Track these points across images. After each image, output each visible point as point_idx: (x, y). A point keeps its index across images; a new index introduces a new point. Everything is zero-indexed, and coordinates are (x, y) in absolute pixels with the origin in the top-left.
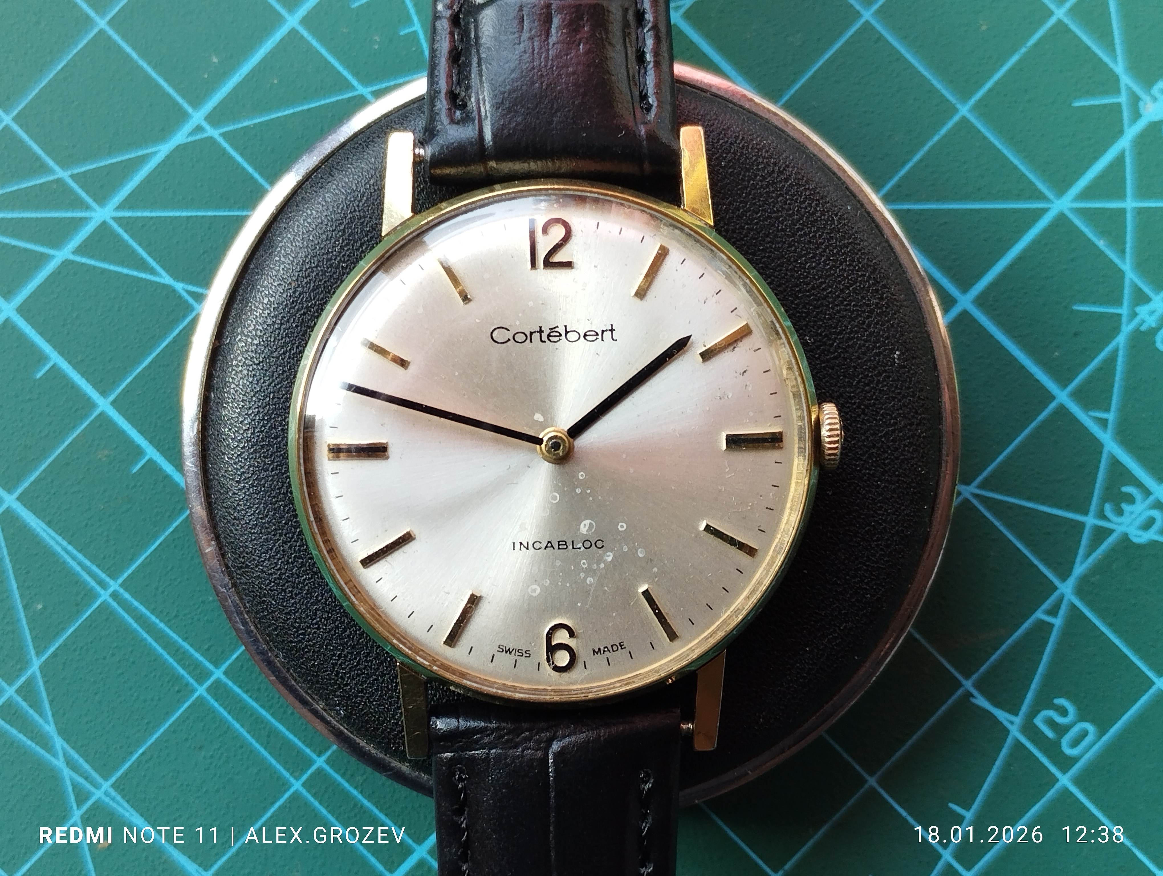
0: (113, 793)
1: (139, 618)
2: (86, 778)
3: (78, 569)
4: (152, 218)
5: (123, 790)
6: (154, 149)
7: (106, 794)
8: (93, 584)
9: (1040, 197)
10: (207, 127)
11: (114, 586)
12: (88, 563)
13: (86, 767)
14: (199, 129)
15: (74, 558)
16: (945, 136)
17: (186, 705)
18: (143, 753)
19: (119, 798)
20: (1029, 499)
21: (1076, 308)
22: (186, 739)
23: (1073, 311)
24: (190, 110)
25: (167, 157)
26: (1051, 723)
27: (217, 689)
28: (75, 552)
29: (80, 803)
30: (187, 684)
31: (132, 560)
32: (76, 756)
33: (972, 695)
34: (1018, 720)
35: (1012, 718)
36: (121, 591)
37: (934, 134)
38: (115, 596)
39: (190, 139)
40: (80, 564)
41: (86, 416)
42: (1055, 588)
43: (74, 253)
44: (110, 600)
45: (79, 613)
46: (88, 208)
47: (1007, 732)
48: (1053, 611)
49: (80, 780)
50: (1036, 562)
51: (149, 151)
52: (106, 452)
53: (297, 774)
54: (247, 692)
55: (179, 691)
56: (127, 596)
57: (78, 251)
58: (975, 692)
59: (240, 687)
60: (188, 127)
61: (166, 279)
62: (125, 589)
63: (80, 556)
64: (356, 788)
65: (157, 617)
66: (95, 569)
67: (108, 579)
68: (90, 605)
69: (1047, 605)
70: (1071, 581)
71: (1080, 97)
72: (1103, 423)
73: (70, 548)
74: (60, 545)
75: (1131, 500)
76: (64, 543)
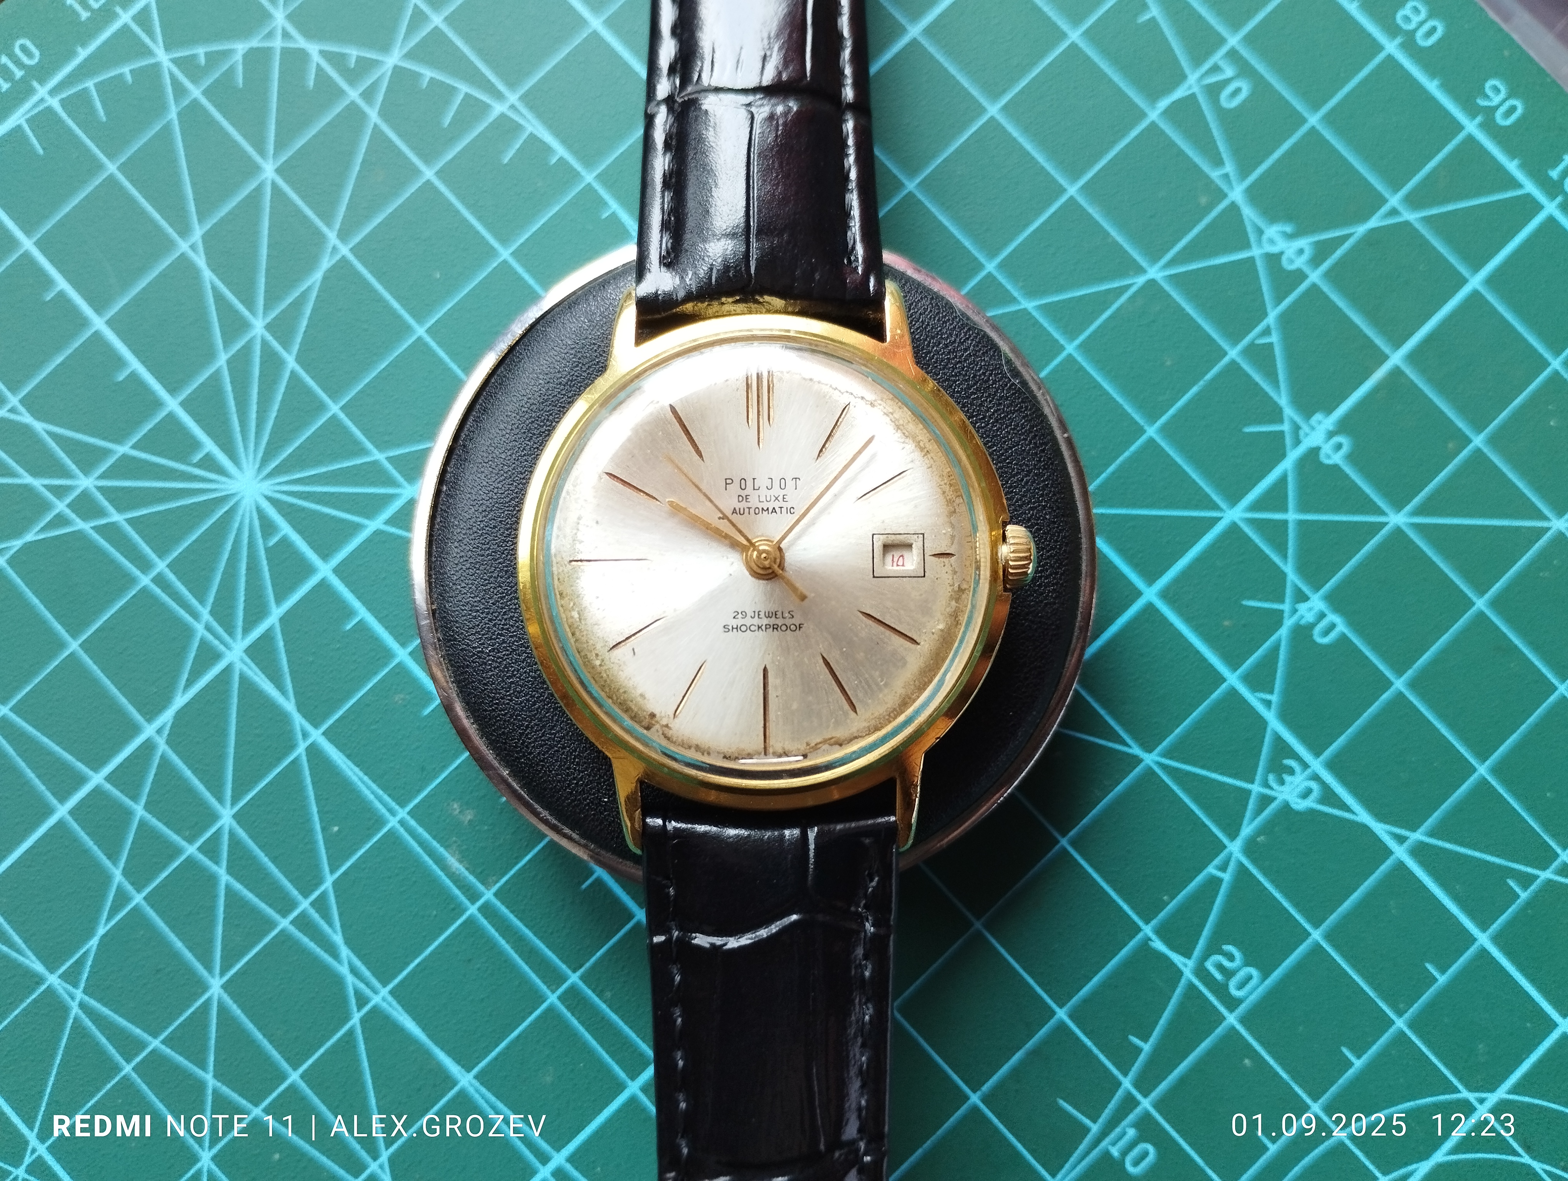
0: (390, 998)
1: (422, 843)
2: (367, 984)
3: (371, 797)
5: (399, 996)
7: (384, 999)
8: (383, 811)
9: (1215, 507)
11: (402, 813)
12: (381, 792)
13: (367, 973)
15: (368, 788)
16: (1135, 451)
17: (459, 922)
18: (419, 964)
19: (394, 1003)
20: (1202, 767)
21: (1245, 603)
22: (458, 953)
23: (1242, 606)
26: (1220, 967)
27: (486, 908)
28: (370, 782)
29: (360, 1007)
30: (461, 904)
31: (419, 791)
32: (359, 964)
33: (1150, 940)
34: (1190, 963)
35: (1186, 961)
36: (408, 818)
37: (1125, 451)
38: (402, 822)
40: (374, 793)
41: (387, 664)
42: (1225, 847)
43: (384, 523)
44: (398, 826)
45: (370, 836)
46: (398, 488)
47: (1180, 973)
48: (1223, 867)
49: (362, 986)
52: (402, 696)
53: (554, 987)
54: (512, 912)
55: (453, 910)
56: (413, 823)
57: (387, 523)
58: (1153, 937)
59: (507, 907)
62: (412, 817)
63: (374, 786)
64: (605, 1002)
65: (438, 842)
66: (386, 798)
67: (397, 807)
68: (379, 830)
69: (1217, 861)
70: (1239, 841)
71: (1249, 424)
72: (1268, 704)
73: (366, 778)
74: (357, 775)
75: (1291, 772)
76: (361, 774)
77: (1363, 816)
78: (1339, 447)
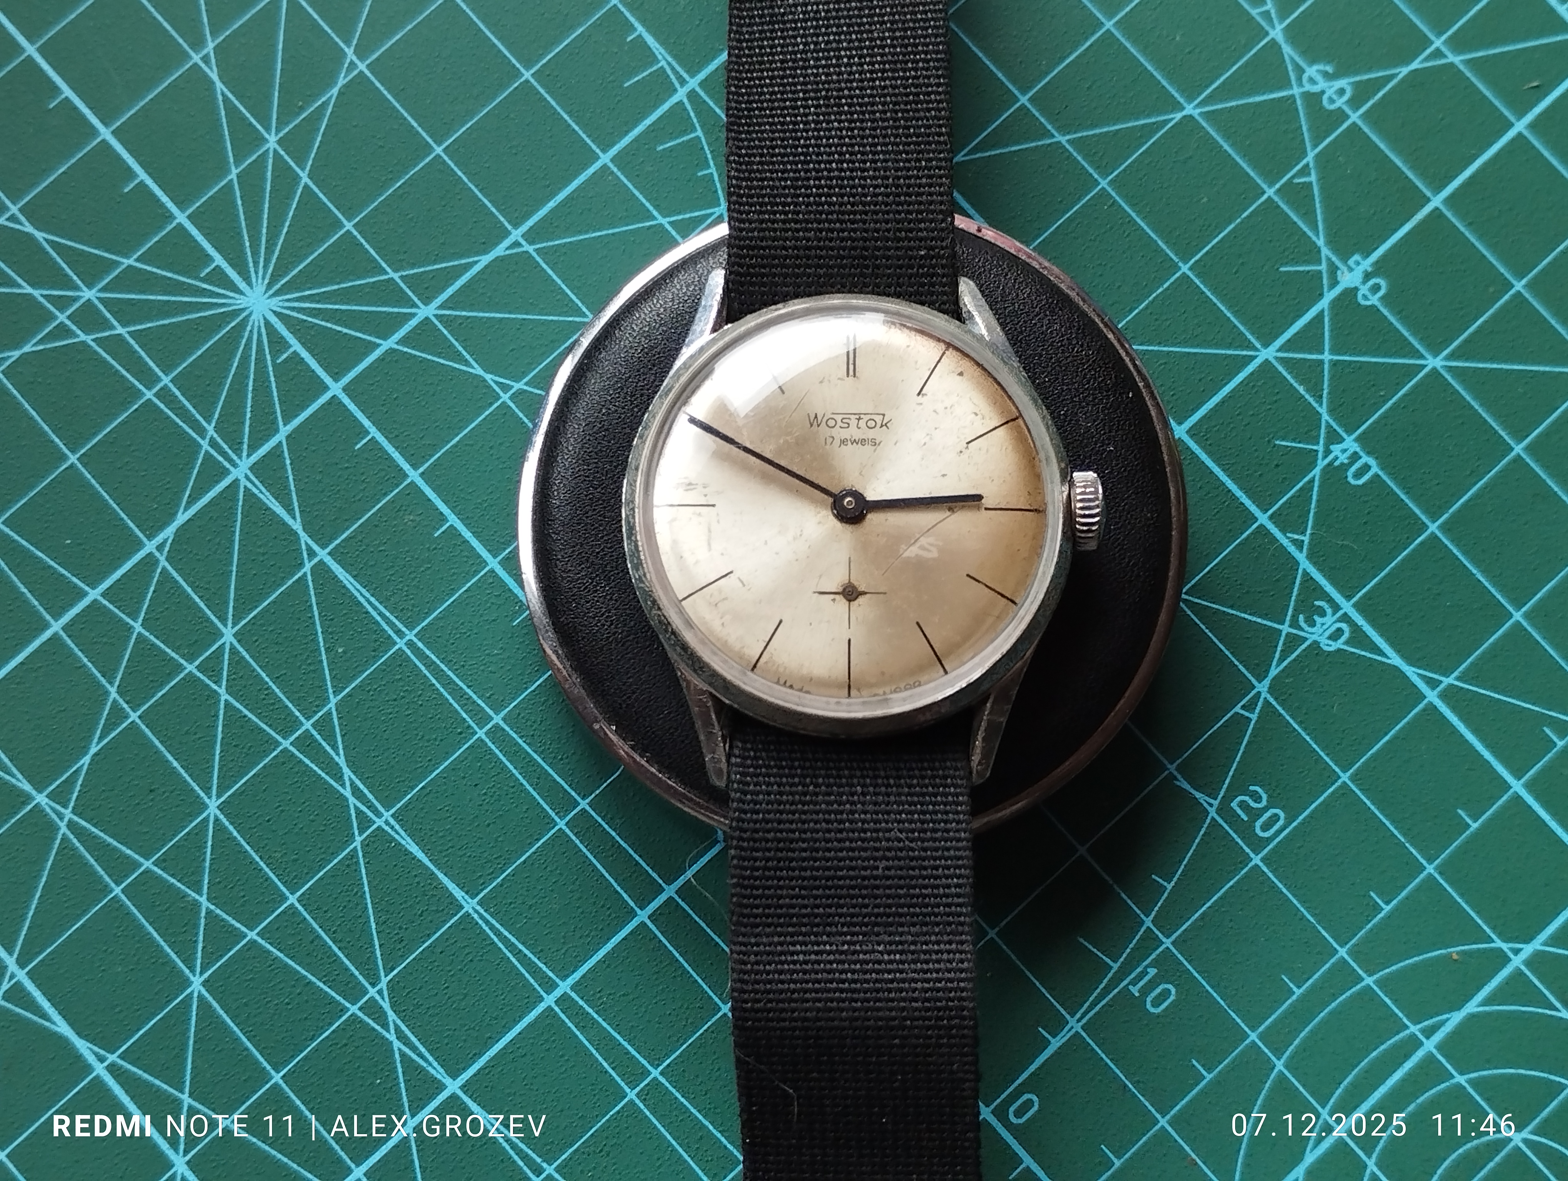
0: (392, 822)
1: (429, 666)
2: (368, 808)
3: (378, 618)
4: (469, 317)
5: (402, 819)
6: (476, 259)
7: (387, 823)
8: (391, 632)
9: (1250, 346)
10: (524, 243)
11: (410, 636)
12: (388, 614)
13: (370, 797)
14: (516, 244)
15: (375, 608)
16: (1167, 289)
17: (466, 746)
18: (423, 788)
19: (397, 827)
20: (1232, 607)
21: (1277, 442)
22: (464, 778)
23: (1275, 445)
24: (509, 227)
25: (486, 267)
26: (1246, 807)
27: (496, 733)
28: (377, 604)
29: (362, 830)
30: (469, 727)
31: (427, 614)
32: (361, 786)
33: (1175, 778)
34: (1216, 803)
35: (1212, 801)
36: (416, 640)
37: (1158, 288)
38: (410, 644)
39: (508, 252)
40: (380, 614)
41: (397, 486)
42: (1254, 687)
43: (397, 343)
44: (405, 648)
45: (376, 658)
46: (414, 305)
47: (1206, 812)
48: (1250, 707)
49: (364, 809)
50: (1236, 663)
51: (471, 260)
52: (411, 518)
53: (562, 814)
54: (521, 737)
55: (460, 733)
56: (420, 645)
57: (402, 341)
58: (1179, 777)
59: (516, 731)
60: (507, 243)
61: (478, 371)
62: (420, 639)
64: (615, 830)
65: (446, 665)
66: (393, 619)
67: (404, 629)
68: (386, 652)
69: (1245, 702)
70: (1267, 682)
71: (1286, 264)
72: (1299, 545)
73: (372, 599)
74: (364, 597)
75: (1323, 614)
76: (368, 595)
77: (1395, 660)
78: (1376, 288)
